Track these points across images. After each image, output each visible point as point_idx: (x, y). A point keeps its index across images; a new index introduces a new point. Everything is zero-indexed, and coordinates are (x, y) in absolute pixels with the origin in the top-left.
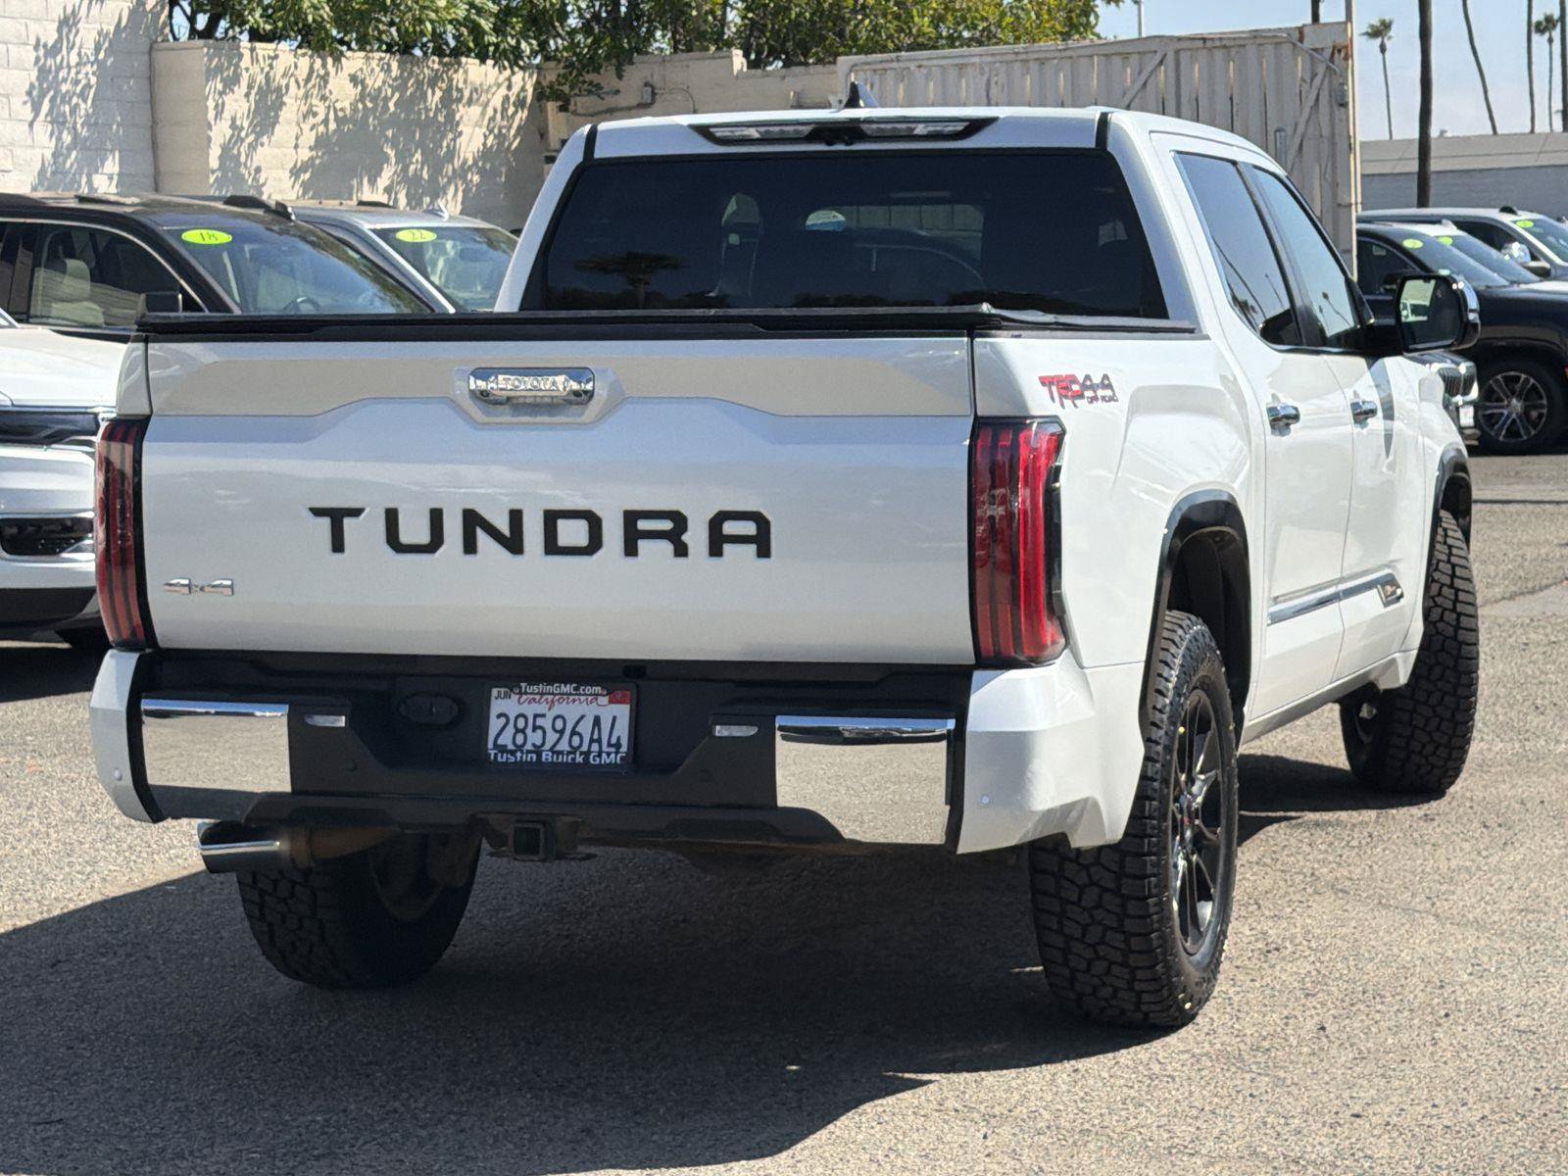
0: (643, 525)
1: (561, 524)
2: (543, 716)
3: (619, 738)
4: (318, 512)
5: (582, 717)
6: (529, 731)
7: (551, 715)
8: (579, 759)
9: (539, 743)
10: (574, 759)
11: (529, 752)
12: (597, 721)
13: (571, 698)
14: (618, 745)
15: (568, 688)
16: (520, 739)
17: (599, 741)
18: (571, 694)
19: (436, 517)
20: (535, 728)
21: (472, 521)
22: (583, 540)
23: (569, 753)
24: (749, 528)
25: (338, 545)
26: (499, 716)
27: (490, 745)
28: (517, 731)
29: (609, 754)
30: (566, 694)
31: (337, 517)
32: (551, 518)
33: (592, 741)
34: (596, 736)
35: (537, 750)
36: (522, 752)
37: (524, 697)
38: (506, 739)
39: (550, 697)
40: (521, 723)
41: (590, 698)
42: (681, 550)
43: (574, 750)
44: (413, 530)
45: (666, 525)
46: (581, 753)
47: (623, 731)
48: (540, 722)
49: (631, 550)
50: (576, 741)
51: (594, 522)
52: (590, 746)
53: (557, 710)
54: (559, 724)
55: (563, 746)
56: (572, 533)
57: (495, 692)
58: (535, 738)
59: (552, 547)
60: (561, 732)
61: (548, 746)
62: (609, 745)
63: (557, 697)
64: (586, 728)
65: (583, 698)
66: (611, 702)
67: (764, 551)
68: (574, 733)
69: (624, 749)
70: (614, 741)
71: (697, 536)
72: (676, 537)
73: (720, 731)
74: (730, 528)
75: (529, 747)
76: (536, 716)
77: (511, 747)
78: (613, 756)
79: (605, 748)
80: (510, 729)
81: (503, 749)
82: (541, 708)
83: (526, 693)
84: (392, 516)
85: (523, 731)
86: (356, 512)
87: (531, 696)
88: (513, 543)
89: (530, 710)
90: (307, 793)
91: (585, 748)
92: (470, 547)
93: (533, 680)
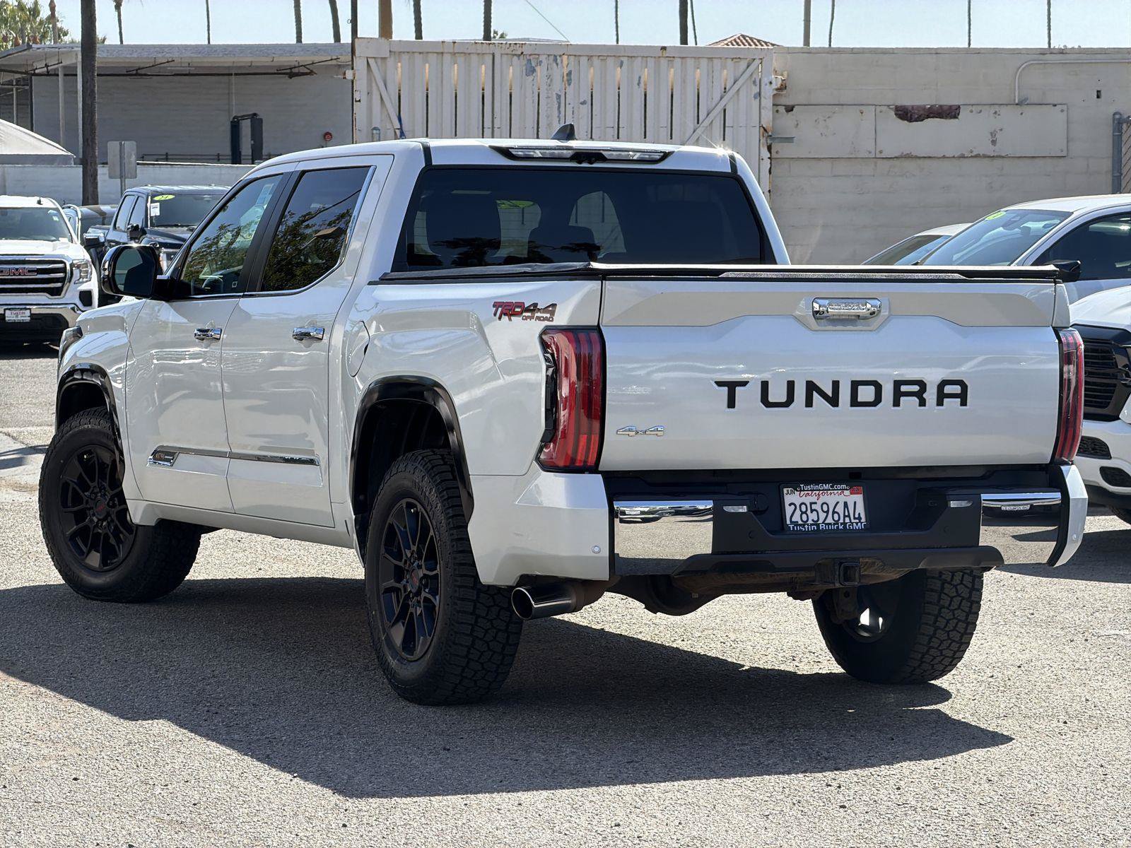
0: (904, 388)
1: (860, 388)
2: (816, 503)
3: (859, 514)
4: (720, 384)
5: (838, 503)
6: (809, 512)
7: (820, 502)
8: (841, 527)
9: (816, 519)
10: (838, 527)
11: (811, 525)
12: (846, 505)
13: (829, 492)
14: (859, 518)
15: (827, 486)
16: (804, 517)
17: (849, 516)
18: (829, 490)
19: (791, 385)
20: (812, 511)
21: (811, 387)
22: (871, 398)
23: (834, 524)
24: (957, 389)
25: (731, 403)
26: (790, 505)
27: (788, 522)
28: (802, 513)
29: (857, 523)
30: (827, 490)
31: (732, 387)
32: (855, 385)
33: (845, 516)
34: (847, 514)
35: (816, 523)
36: (808, 525)
37: (802, 493)
38: (796, 518)
39: (817, 492)
40: (804, 508)
41: (840, 491)
42: (923, 403)
43: (836, 522)
44: (777, 395)
45: (916, 388)
46: (841, 524)
47: (861, 509)
48: (814, 507)
49: (896, 403)
50: (836, 518)
51: (878, 387)
52: (844, 520)
53: (823, 499)
54: (825, 508)
55: (829, 520)
56: (866, 393)
57: (785, 490)
58: (813, 516)
59: (855, 402)
60: (827, 512)
61: (820, 521)
62: (855, 518)
63: (821, 492)
64: (840, 509)
65: (835, 492)
66: (851, 494)
67: (964, 403)
68: (834, 512)
69: (863, 520)
70: (857, 516)
71: (931, 395)
72: (920, 395)
73: (953, 504)
74: (948, 389)
75: (810, 522)
76: (811, 504)
77: (800, 522)
78: (859, 524)
79: (853, 521)
80: (798, 512)
81: (796, 524)
82: (814, 499)
83: (804, 490)
84: (765, 385)
85: (805, 512)
86: (744, 384)
87: (806, 492)
88: (834, 401)
89: (808, 500)
90: (723, 553)
91: (841, 521)
92: (809, 403)
93: (807, 483)
